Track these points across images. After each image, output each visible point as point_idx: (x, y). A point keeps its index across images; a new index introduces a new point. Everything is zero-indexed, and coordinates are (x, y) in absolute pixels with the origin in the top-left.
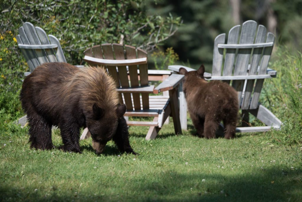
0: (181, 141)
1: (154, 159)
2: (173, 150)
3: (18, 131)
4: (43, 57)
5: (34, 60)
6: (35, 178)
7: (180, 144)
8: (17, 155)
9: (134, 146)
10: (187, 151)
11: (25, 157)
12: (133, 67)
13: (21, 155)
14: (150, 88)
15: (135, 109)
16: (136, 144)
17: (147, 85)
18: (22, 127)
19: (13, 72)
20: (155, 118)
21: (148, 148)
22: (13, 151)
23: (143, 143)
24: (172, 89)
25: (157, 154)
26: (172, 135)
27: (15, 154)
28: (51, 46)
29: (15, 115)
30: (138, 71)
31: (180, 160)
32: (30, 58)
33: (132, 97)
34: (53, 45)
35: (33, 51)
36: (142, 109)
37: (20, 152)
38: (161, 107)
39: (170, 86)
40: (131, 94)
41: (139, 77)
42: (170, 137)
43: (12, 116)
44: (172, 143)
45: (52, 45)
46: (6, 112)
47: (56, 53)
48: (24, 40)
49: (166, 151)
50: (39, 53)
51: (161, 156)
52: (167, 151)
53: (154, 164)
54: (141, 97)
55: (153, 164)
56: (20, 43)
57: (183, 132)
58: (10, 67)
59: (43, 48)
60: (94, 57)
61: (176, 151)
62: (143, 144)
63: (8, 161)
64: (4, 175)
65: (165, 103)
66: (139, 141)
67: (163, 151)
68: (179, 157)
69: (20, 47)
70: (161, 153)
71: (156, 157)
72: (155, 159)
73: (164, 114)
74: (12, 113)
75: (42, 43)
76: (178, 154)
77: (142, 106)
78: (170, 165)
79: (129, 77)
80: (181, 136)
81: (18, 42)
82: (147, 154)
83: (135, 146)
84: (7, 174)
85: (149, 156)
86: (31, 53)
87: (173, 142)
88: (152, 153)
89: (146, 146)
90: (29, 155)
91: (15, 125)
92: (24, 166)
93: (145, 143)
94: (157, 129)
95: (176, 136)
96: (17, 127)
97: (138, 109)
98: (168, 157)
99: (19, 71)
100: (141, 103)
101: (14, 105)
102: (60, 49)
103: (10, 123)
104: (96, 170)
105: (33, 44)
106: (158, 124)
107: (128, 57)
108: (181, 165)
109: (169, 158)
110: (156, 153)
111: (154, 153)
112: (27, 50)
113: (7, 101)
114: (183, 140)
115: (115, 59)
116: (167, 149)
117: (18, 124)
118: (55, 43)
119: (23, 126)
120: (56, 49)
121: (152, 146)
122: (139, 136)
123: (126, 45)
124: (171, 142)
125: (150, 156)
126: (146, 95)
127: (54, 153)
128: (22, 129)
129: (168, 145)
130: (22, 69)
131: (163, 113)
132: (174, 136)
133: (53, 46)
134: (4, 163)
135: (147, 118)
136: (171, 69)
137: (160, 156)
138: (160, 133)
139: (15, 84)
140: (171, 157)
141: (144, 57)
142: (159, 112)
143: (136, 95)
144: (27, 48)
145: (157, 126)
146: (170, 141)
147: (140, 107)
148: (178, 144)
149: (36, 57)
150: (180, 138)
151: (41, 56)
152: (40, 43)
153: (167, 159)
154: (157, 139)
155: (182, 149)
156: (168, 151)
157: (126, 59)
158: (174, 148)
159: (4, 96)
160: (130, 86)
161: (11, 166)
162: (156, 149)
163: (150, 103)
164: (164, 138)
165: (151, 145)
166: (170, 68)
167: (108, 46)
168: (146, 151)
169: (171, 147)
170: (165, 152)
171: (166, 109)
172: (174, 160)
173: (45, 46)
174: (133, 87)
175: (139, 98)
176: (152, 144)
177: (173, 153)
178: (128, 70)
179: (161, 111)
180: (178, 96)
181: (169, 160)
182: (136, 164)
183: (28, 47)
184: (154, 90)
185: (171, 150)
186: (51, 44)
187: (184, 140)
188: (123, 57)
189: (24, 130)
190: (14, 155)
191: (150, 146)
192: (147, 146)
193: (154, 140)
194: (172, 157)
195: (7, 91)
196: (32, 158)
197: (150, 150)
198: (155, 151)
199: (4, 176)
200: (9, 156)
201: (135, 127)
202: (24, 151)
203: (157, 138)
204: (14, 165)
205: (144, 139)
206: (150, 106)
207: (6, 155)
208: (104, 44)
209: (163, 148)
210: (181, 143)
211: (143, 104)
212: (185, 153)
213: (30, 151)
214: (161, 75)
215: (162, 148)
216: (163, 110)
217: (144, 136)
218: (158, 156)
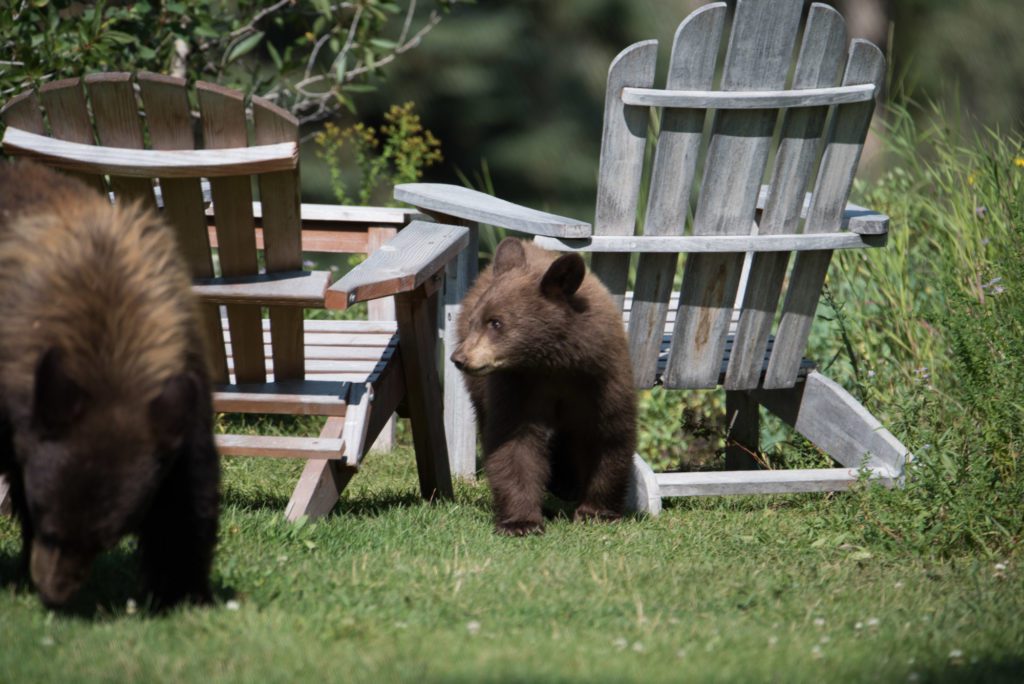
0: (448, 527)
1: (322, 606)
2: (412, 567)
7: (442, 542)
9: (229, 549)
10: (473, 575)
12: (230, 181)
14: (311, 285)
16: (241, 540)
17: (296, 270)
20: (331, 422)
21: (294, 555)
23: (272, 533)
24: (409, 288)
25: (339, 583)
26: (408, 500)
30: (257, 209)
31: (444, 613)
33: (225, 322)
36: (270, 378)
38: (360, 371)
39: (402, 275)
40: (223, 309)
41: (259, 234)
42: (399, 511)
44: (407, 535)
49: (380, 573)
51: (357, 594)
52: (385, 569)
53: (323, 630)
54: (266, 323)
55: (317, 631)
57: (456, 489)
60: (46, 133)
61: (424, 572)
62: (271, 539)
65: (379, 353)
66: (255, 527)
67: (365, 573)
68: (436, 599)
70: (355, 581)
71: (332, 598)
72: (329, 607)
73: (372, 404)
76: (433, 588)
77: (269, 364)
78: (395, 635)
79: (212, 233)
80: (448, 504)
82: (290, 581)
83: (234, 548)
85: (301, 593)
87: (410, 530)
88: (314, 582)
89: (287, 549)
93: (284, 535)
94: (339, 470)
95: (425, 504)
98: (390, 597)
100: (268, 351)
104: (49, 654)
106: (343, 448)
107: (208, 138)
108: (449, 635)
109: (392, 601)
110: (335, 580)
111: (325, 582)
114: (458, 526)
115: (145, 147)
116: (385, 565)
121: (314, 550)
122: (256, 506)
123: (199, 84)
124: (400, 532)
125: (306, 595)
126: (289, 316)
129: (387, 547)
131: (366, 398)
132: (413, 507)
135: (289, 422)
136: (406, 199)
137: (350, 591)
138: (353, 490)
140: (402, 600)
141: (286, 141)
142: (351, 393)
143: (246, 313)
145: (339, 457)
146: (399, 526)
147: (264, 372)
148: (433, 540)
150: (442, 516)
153: (381, 607)
154: (335, 517)
155: (452, 565)
156: (389, 572)
157: (199, 144)
158: (417, 560)
160: (218, 273)
162: (334, 564)
163: (308, 352)
164: (369, 515)
165: (310, 545)
166: (403, 192)
167: (116, 85)
168: (284, 568)
169: (402, 556)
170: (373, 577)
171: (380, 380)
172: (414, 613)
174: (229, 278)
175: (260, 331)
176: (313, 539)
177: (413, 581)
178: (207, 198)
179: (361, 387)
180: (435, 322)
181: (392, 611)
182: (241, 625)
184: (328, 293)
185: (400, 567)
187: (462, 523)
188: (189, 138)
191: (305, 549)
192: (292, 548)
193: (322, 520)
194: (407, 600)
197: (307, 565)
198: (330, 572)
201: (235, 464)
203: (339, 515)
205: (279, 518)
206: (308, 365)
208: (92, 75)
209: (366, 558)
210: (450, 537)
211: (275, 357)
212: (467, 583)
214: (362, 227)
215: (361, 556)
216: (369, 385)
217: (279, 504)
218: (341, 592)
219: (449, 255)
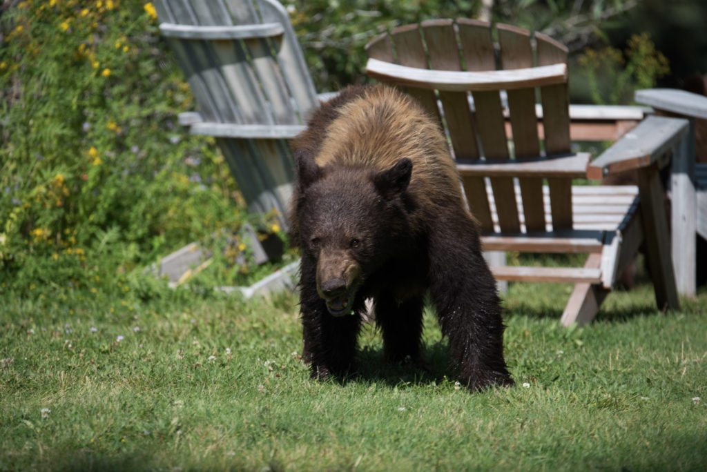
0: (676, 330)
1: (588, 385)
2: (651, 358)
3: (158, 296)
4: (238, 66)
5: (210, 75)
6: (215, 439)
7: (673, 340)
8: (157, 370)
9: (523, 346)
10: (695, 363)
11: (183, 377)
12: (521, 93)
13: (170, 368)
14: (577, 162)
15: (528, 229)
16: (531, 340)
17: (566, 152)
18: (172, 285)
19: (145, 112)
20: (593, 258)
21: (568, 350)
22: (145, 356)
23: (552, 335)
24: (646, 164)
25: (600, 369)
26: (647, 311)
27: (153, 367)
28: (263, 30)
29: (151, 247)
30: (539, 111)
31: (674, 390)
32: (199, 69)
33: (518, 190)
34: (270, 27)
35: (207, 44)
36: (549, 228)
37: (167, 359)
38: (612, 223)
39: (641, 154)
40: (516, 181)
41: (541, 129)
42: (641, 319)
43: (142, 250)
44: (647, 336)
45: (265, 26)
46: (123, 239)
47: (278, 50)
48: (178, 11)
49: (628, 362)
50: (224, 53)
51: (613, 377)
52: (632, 360)
53: (589, 402)
54: (546, 190)
55: (586, 402)
56: (168, 21)
57: (681, 303)
58: (136, 99)
59: (237, 36)
60: (396, 62)
61: (660, 362)
62: (551, 339)
63: (130, 389)
64: (119, 430)
65: (625, 209)
66: (541, 331)
67: (618, 362)
68: (669, 380)
69: (167, 34)
70: (611, 368)
71: (595, 380)
72: (593, 386)
73: (622, 246)
74: (140, 241)
75: (236, 22)
76: (667, 372)
77: (548, 218)
78: (640, 405)
79: (509, 129)
80: (676, 314)
81: (161, 19)
82: (565, 369)
83: (526, 345)
84: (128, 426)
85: (574, 376)
86: (199, 52)
87: (650, 332)
88: (582, 368)
89: (563, 346)
90: (194, 370)
91: (149, 279)
92: (179, 402)
93: (561, 336)
94: (598, 291)
95: (660, 314)
96: (157, 287)
97: (536, 228)
98: (636, 379)
99: (162, 108)
100: (548, 209)
101: (149, 216)
102: (290, 39)
103: (135, 271)
104: (404, 417)
105: (207, 24)
106: (601, 275)
107: (505, 62)
108: (680, 405)
109: (637, 382)
110: (597, 367)
111: (590, 368)
112: (189, 43)
113: (125, 203)
114: (683, 329)
115: (463, 70)
116: (632, 356)
117: (159, 273)
118: (275, 21)
119: (176, 280)
120: (278, 39)
121: (582, 347)
122: (541, 315)
123: (500, 26)
124: (642, 334)
125: (577, 378)
126: (562, 185)
127: (273, 365)
128: (171, 292)
129: (633, 345)
130: (173, 104)
131: (616, 241)
132: (651, 317)
133: (269, 29)
134: (118, 393)
135: (564, 258)
136: (644, 101)
137: (608, 376)
138: (608, 304)
139: (150, 150)
140: (645, 381)
141: (559, 62)
142: (606, 237)
143: (532, 183)
144: (186, 36)
145: (597, 282)
146: (642, 330)
147: (544, 223)
148: (666, 339)
149: (216, 65)
150: (672, 323)
151: (232, 62)
152: (229, 21)
153: (630, 386)
154: (597, 325)
155: (680, 357)
156: (635, 361)
157: (499, 66)
158: (655, 353)
159: (116, 186)
160: (512, 156)
161: (142, 402)
162: (596, 356)
163: (575, 209)
164: (621, 322)
165: (579, 343)
166: (641, 97)
167: (442, 28)
168: (562, 359)
169: (644, 350)
170: (623, 365)
171: (625, 228)
172: (653, 390)
173: (244, 30)
174: (520, 158)
175: (541, 195)
176: (581, 339)
177: (652, 368)
178: (505, 104)
179: (612, 234)
180: (666, 185)
181: (638, 389)
182: (532, 398)
184: (589, 168)
185: (643, 358)
186: (261, 23)
187: (687, 327)
188: (492, 63)
189: (179, 295)
190: (148, 370)
191: (576, 346)
192: (566, 345)
193: (587, 325)
194: (648, 381)
195: (125, 173)
196: (205, 379)
197: (577, 357)
198: (593, 361)
199: (120, 433)
200: (134, 373)
201: (527, 287)
202: (177, 356)
203: (598, 321)
204: (148, 399)
205: (557, 325)
206: (576, 218)
207: (125, 370)
208: (428, 22)
209: (618, 352)
210: (678, 337)
211: (553, 214)
212: (690, 369)
213: (197, 357)
214: (612, 122)
215: (615, 350)
216: (618, 232)
217: (556, 315)
218: (601, 375)
219: (675, 140)
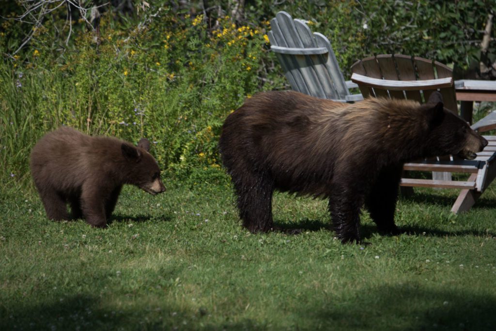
4: (308, 68)
5: (295, 72)
15: (440, 159)
20: (473, 175)
28: (318, 51)
32: (290, 69)
34: (321, 49)
35: (293, 56)
36: (451, 159)
45: (319, 49)
47: (326, 61)
50: (301, 62)
56: (275, 44)
59: (306, 54)
69: (274, 51)
75: (305, 46)
81: (271, 43)
86: (289, 60)
94: (474, 193)
97: (445, 160)
102: (332, 56)
105: (292, 47)
106: (475, 185)
112: (285, 56)
118: (324, 46)
120: (326, 55)
133: (321, 50)
142: (480, 165)
144: (283, 52)
149: (298, 67)
151: (305, 67)
152: (302, 46)
171: (490, 162)
173: (309, 50)
179: (484, 163)
183: (284, 50)
186: (318, 47)
216: (487, 162)
